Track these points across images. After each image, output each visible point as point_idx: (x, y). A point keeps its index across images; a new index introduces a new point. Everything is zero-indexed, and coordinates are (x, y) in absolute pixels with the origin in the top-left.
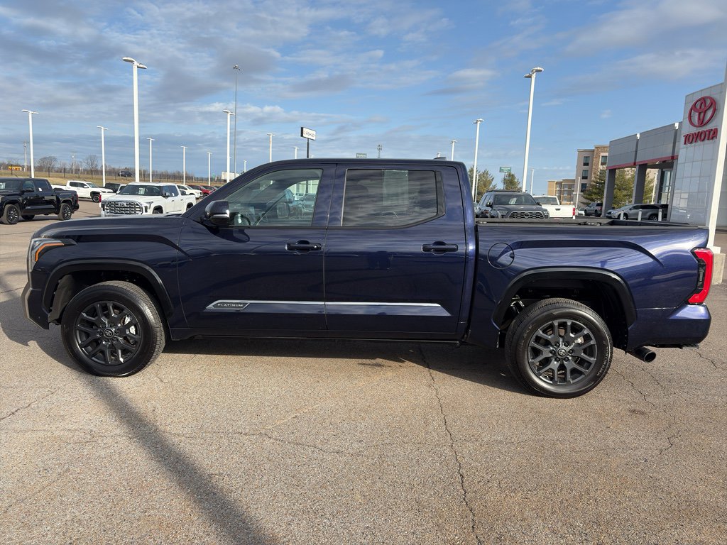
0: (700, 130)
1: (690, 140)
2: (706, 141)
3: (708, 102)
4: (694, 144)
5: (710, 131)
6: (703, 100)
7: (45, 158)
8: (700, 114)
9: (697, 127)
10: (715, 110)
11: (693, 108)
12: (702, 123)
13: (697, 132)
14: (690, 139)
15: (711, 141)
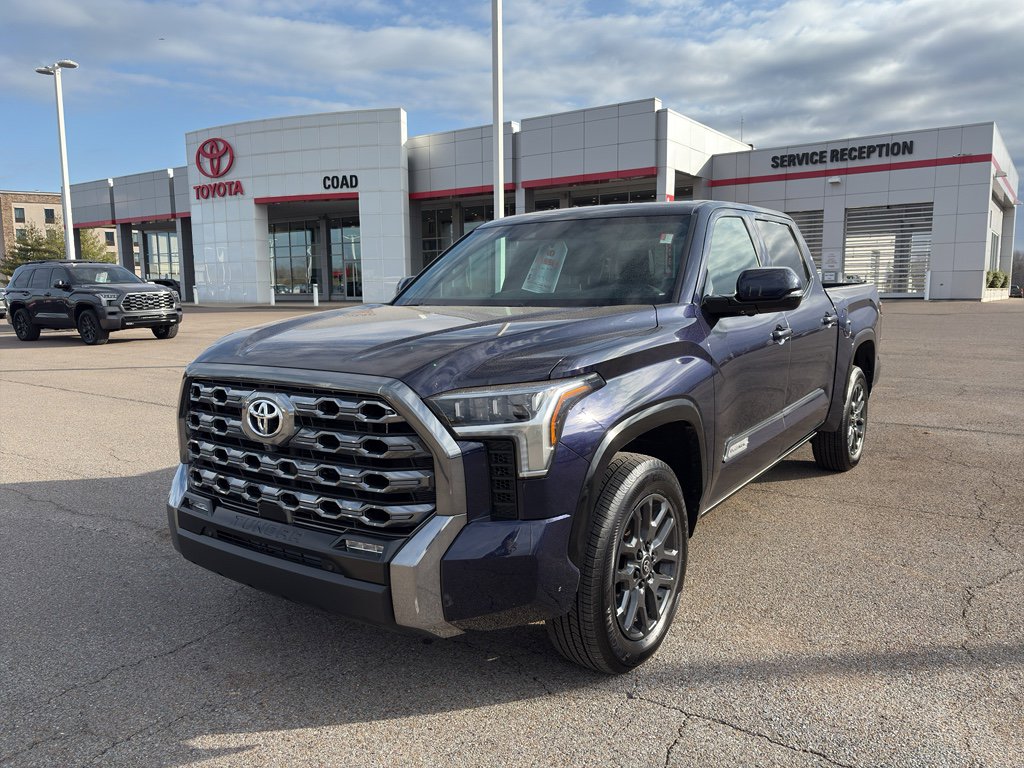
0: (217, 181)
1: (205, 194)
2: (228, 196)
3: (221, 146)
4: (211, 198)
5: (231, 184)
6: (213, 142)
8: (212, 160)
9: (211, 177)
10: (232, 159)
11: (201, 151)
12: (217, 173)
13: (212, 184)
14: (203, 192)
15: (234, 197)
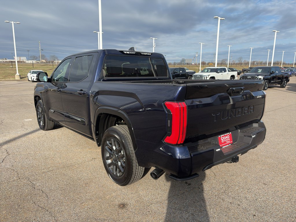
7: (223, 60)
